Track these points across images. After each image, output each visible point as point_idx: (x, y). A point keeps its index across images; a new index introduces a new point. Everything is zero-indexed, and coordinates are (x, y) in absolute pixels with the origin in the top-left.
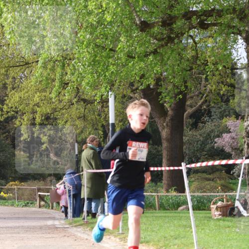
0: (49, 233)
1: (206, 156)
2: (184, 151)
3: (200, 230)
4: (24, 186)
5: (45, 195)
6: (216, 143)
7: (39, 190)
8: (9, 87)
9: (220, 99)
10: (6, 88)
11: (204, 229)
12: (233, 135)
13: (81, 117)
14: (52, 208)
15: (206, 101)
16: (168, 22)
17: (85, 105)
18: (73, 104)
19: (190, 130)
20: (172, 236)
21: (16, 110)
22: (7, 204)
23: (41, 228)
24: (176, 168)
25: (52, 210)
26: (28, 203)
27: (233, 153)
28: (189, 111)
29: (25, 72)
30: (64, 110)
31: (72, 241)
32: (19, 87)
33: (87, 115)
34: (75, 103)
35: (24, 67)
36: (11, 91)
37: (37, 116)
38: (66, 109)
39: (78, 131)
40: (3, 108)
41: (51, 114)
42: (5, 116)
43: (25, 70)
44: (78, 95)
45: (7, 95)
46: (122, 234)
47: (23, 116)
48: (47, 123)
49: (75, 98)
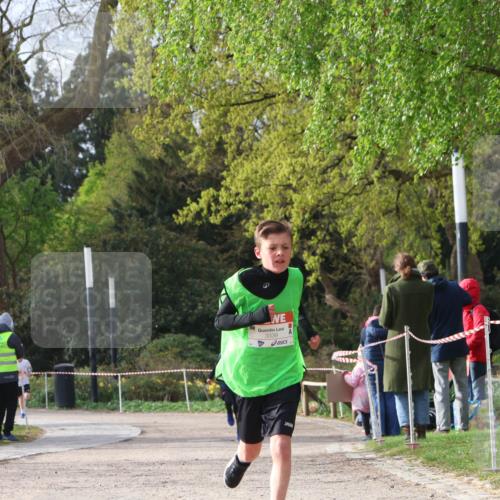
0: (332, 472)
5: (318, 388)
7: (306, 376)
8: (230, 150)
10: (224, 153)
13: (391, 211)
14: (335, 416)
18: (371, 183)
21: (247, 199)
23: (313, 460)
25: (335, 421)
29: (265, 117)
30: (353, 197)
31: (384, 490)
32: (251, 150)
33: (404, 205)
34: (375, 180)
35: (260, 104)
36: (234, 158)
37: (293, 212)
38: (357, 195)
39: (384, 242)
40: (218, 196)
41: (323, 206)
42: (224, 214)
43: (264, 110)
44: (383, 162)
45: (226, 168)
46: (497, 471)
47: (262, 212)
48: (315, 226)
49: (376, 168)
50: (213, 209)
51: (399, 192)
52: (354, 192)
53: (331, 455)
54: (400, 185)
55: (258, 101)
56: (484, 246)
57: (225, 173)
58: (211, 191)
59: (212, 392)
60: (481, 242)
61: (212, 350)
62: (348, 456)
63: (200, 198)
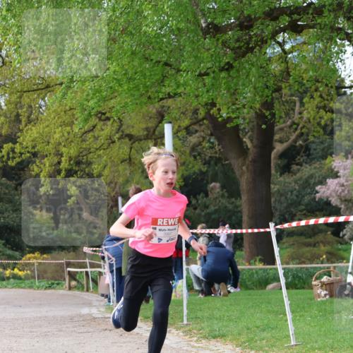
0: (83, 326)
1: (305, 212)
2: (273, 205)
3: (298, 318)
4: (46, 259)
5: (77, 272)
6: (317, 192)
7: (69, 265)
8: (24, 120)
9: (322, 131)
10: (20, 121)
11: (303, 315)
12: (342, 180)
13: (126, 160)
14: (88, 291)
15: (302, 134)
16: (246, 24)
17: (130, 143)
18: (113, 142)
19: (281, 175)
20: (257, 327)
21: (33, 151)
22: (23, 285)
23: (72, 319)
24: (262, 230)
25: (87, 293)
26: (53, 284)
27: (343, 206)
28: (279, 148)
29: (46, 98)
30: (102, 151)
31: (116, 337)
32: (38, 119)
33: (134, 157)
34: (116, 140)
35: (43, 91)
36: (26, 125)
37: (63, 159)
38: (104, 149)
39: (121, 180)
40: (14, 148)
41: (83, 156)
42: (18, 160)
43: (46, 95)
44: (121, 129)
45: (21, 131)
46: (187, 324)
47: (44, 159)
48: (77, 169)
49: (117, 133)
50: (11, 156)
51: (131, 148)
52: (102, 147)
53: (83, 315)
54: (132, 144)
55: (42, 89)
56: (183, 183)
57: (19, 134)
58: (10, 145)
59: (8, 275)
60: (181, 180)
61: (9, 248)
62: (94, 315)
63: (3, 148)
